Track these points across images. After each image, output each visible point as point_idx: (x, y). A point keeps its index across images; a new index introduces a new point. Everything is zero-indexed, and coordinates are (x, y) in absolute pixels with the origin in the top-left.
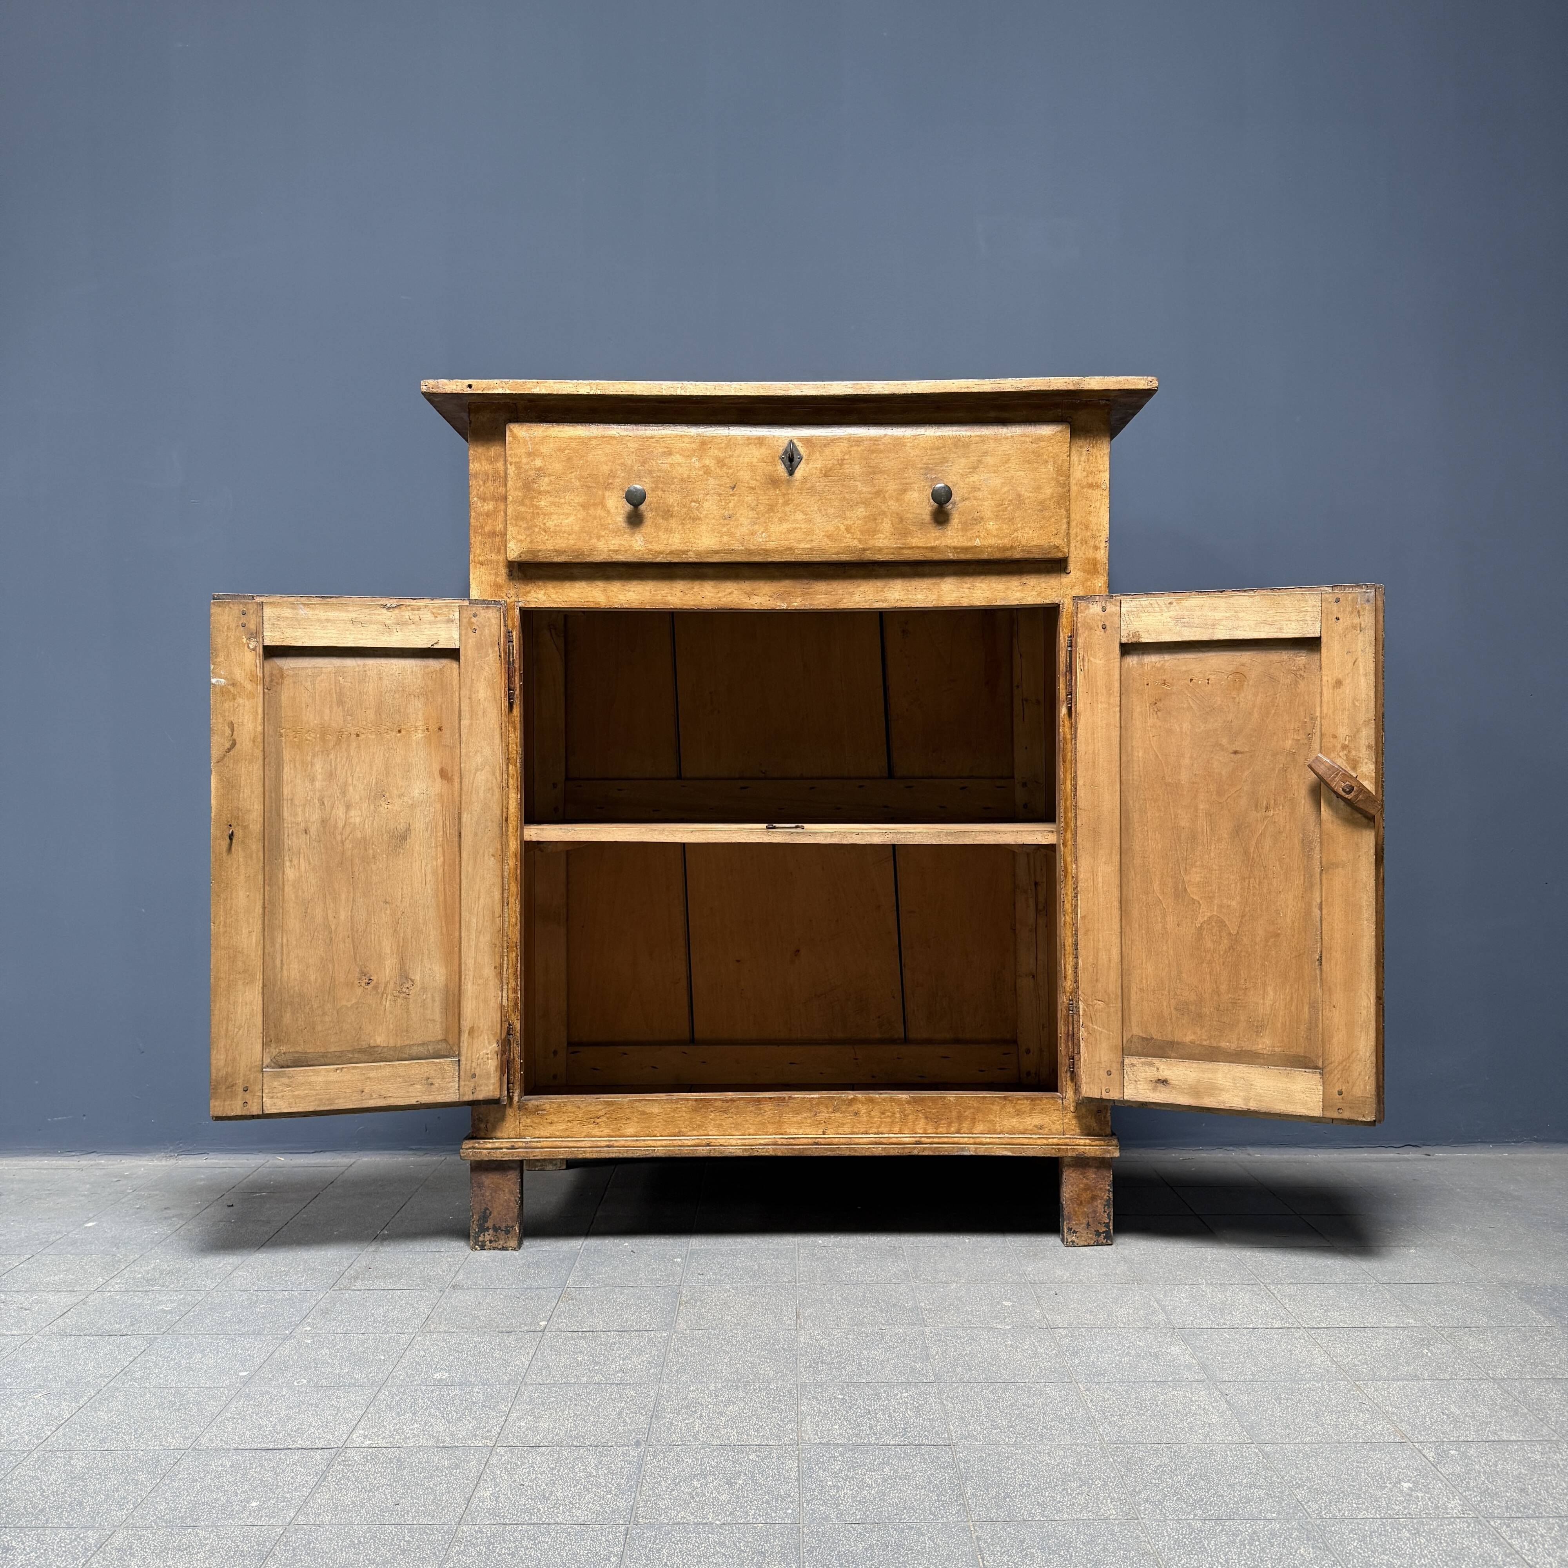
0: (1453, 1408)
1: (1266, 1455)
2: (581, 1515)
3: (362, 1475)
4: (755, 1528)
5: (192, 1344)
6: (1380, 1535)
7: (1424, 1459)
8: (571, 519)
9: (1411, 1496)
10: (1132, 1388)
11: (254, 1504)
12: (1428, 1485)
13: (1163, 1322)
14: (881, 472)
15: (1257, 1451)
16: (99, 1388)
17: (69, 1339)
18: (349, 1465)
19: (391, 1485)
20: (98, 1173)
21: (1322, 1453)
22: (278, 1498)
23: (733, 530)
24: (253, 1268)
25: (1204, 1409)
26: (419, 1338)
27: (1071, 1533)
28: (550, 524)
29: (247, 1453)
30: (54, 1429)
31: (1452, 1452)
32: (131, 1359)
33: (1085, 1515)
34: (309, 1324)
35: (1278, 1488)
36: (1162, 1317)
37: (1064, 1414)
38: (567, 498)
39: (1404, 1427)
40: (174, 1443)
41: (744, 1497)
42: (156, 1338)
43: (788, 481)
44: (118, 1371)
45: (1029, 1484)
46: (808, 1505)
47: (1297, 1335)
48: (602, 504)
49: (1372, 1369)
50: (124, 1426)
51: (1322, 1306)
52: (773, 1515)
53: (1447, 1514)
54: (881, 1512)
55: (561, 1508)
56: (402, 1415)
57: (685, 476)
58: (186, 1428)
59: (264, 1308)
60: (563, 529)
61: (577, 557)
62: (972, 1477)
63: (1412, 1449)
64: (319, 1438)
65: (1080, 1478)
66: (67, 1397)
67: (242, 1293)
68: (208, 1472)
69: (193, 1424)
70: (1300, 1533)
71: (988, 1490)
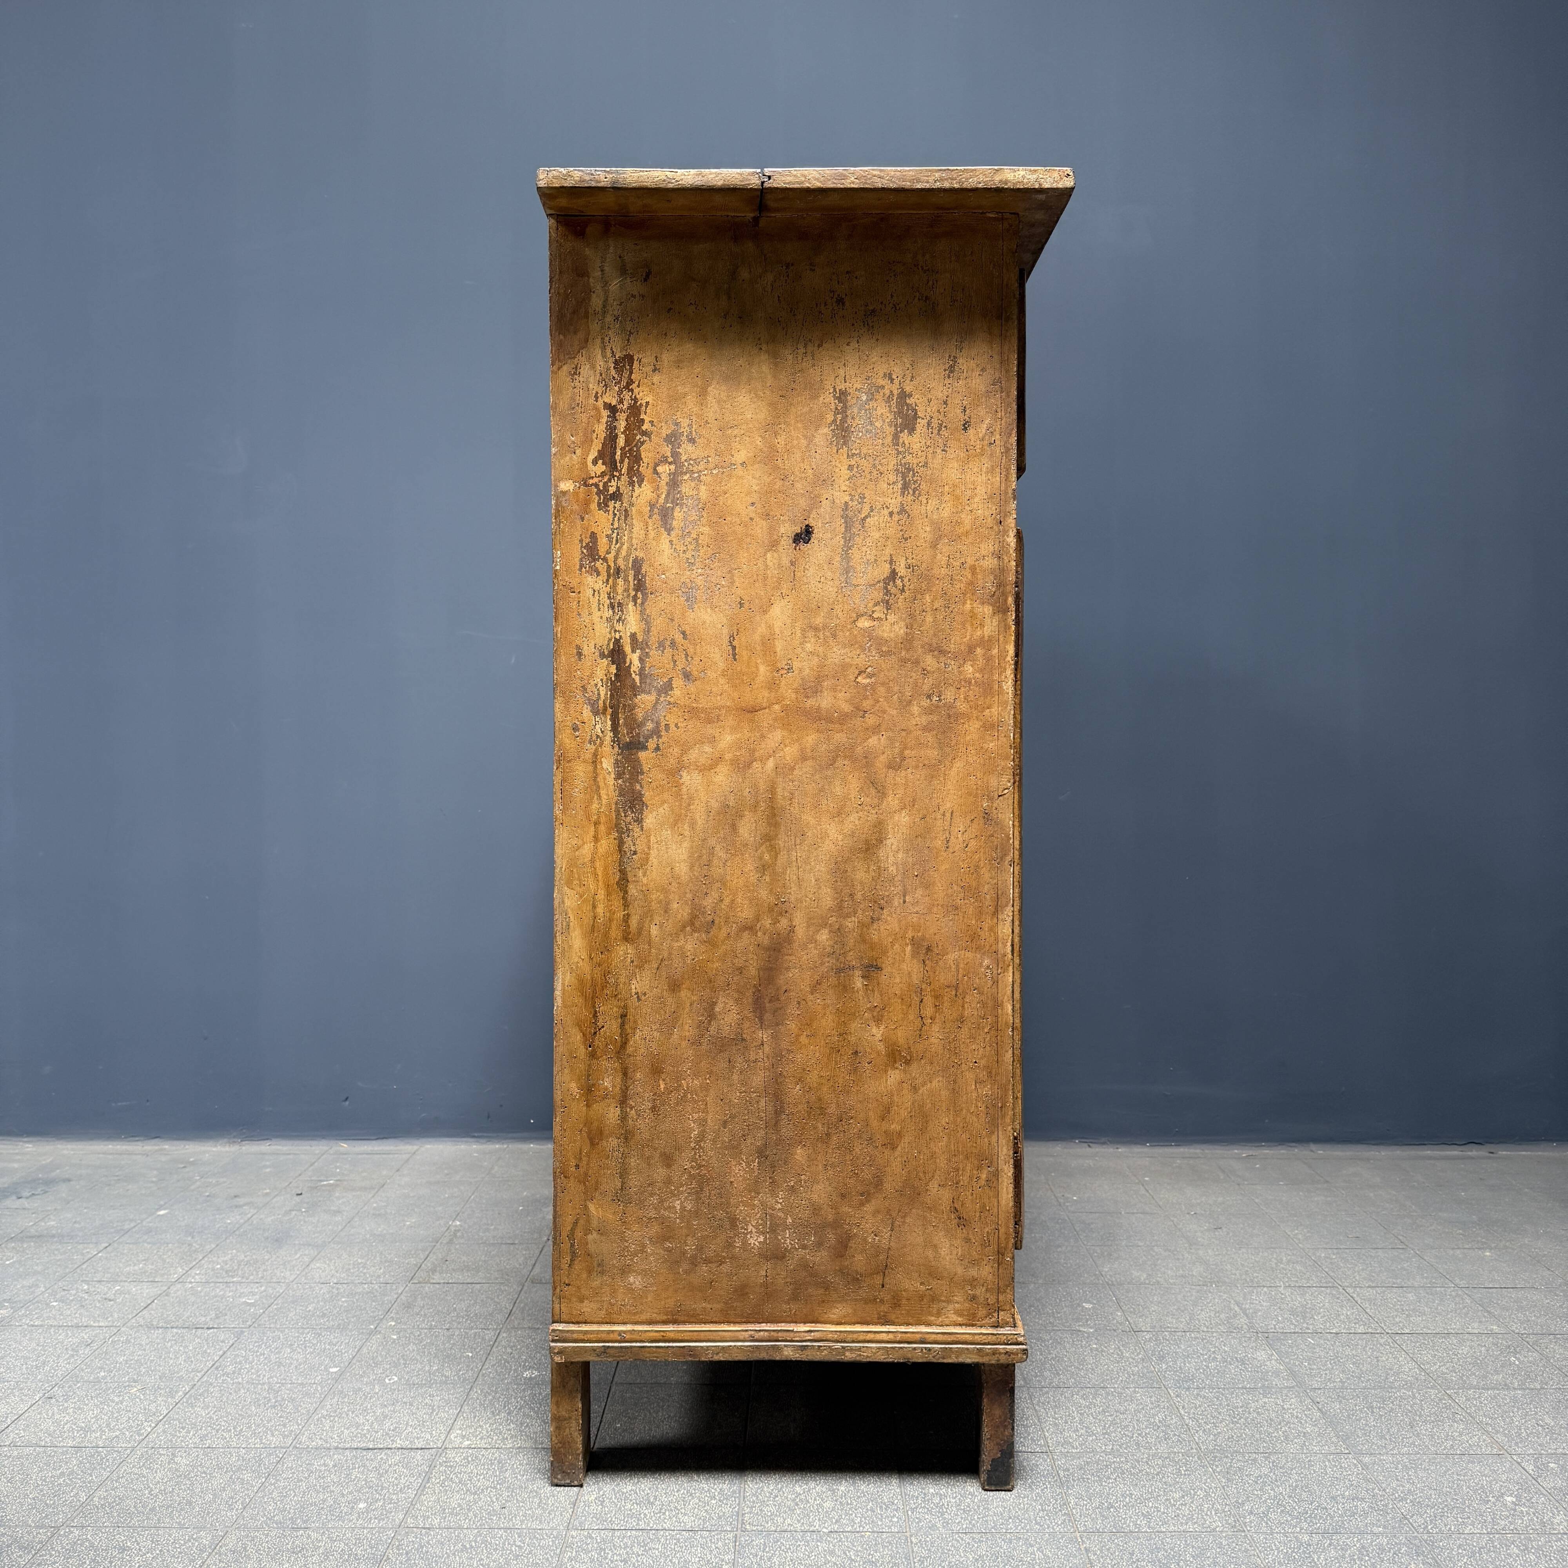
0: (1547, 1419)
1: (1365, 1467)
2: (688, 1521)
3: (466, 1477)
4: (862, 1537)
5: (279, 1338)
6: (1489, 1551)
7: (1524, 1472)
9: (1515, 1510)
10: (1223, 1394)
11: (362, 1505)
12: (1531, 1499)
13: (1245, 1326)
15: (1355, 1462)
16: (193, 1383)
17: (157, 1332)
18: (451, 1467)
19: (495, 1488)
20: (164, 1158)
21: (1421, 1464)
22: (384, 1499)
24: (330, 1260)
25: (1297, 1417)
26: (505, 1336)
27: (1179, 1547)
29: (347, 1452)
30: (153, 1425)
31: (1551, 1465)
32: (221, 1352)
33: (1191, 1527)
34: (392, 1319)
35: (1381, 1501)
36: (1244, 1320)
37: (1157, 1421)
39: (1500, 1438)
40: (275, 1441)
41: (848, 1505)
42: (242, 1332)
44: (210, 1366)
46: (912, 1514)
47: (1382, 1341)
49: (1461, 1377)
50: (223, 1423)
51: (1403, 1310)
52: (879, 1524)
55: (667, 1514)
56: (498, 1415)
58: (284, 1426)
59: (346, 1302)
62: (1073, 1486)
63: (1511, 1462)
64: (418, 1438)
65: (1181, 1488)
66: (162, 1392)
67: (323, 1285)
68: (312, 1472)
69: (290, 1421)
71: (1090, 1500)
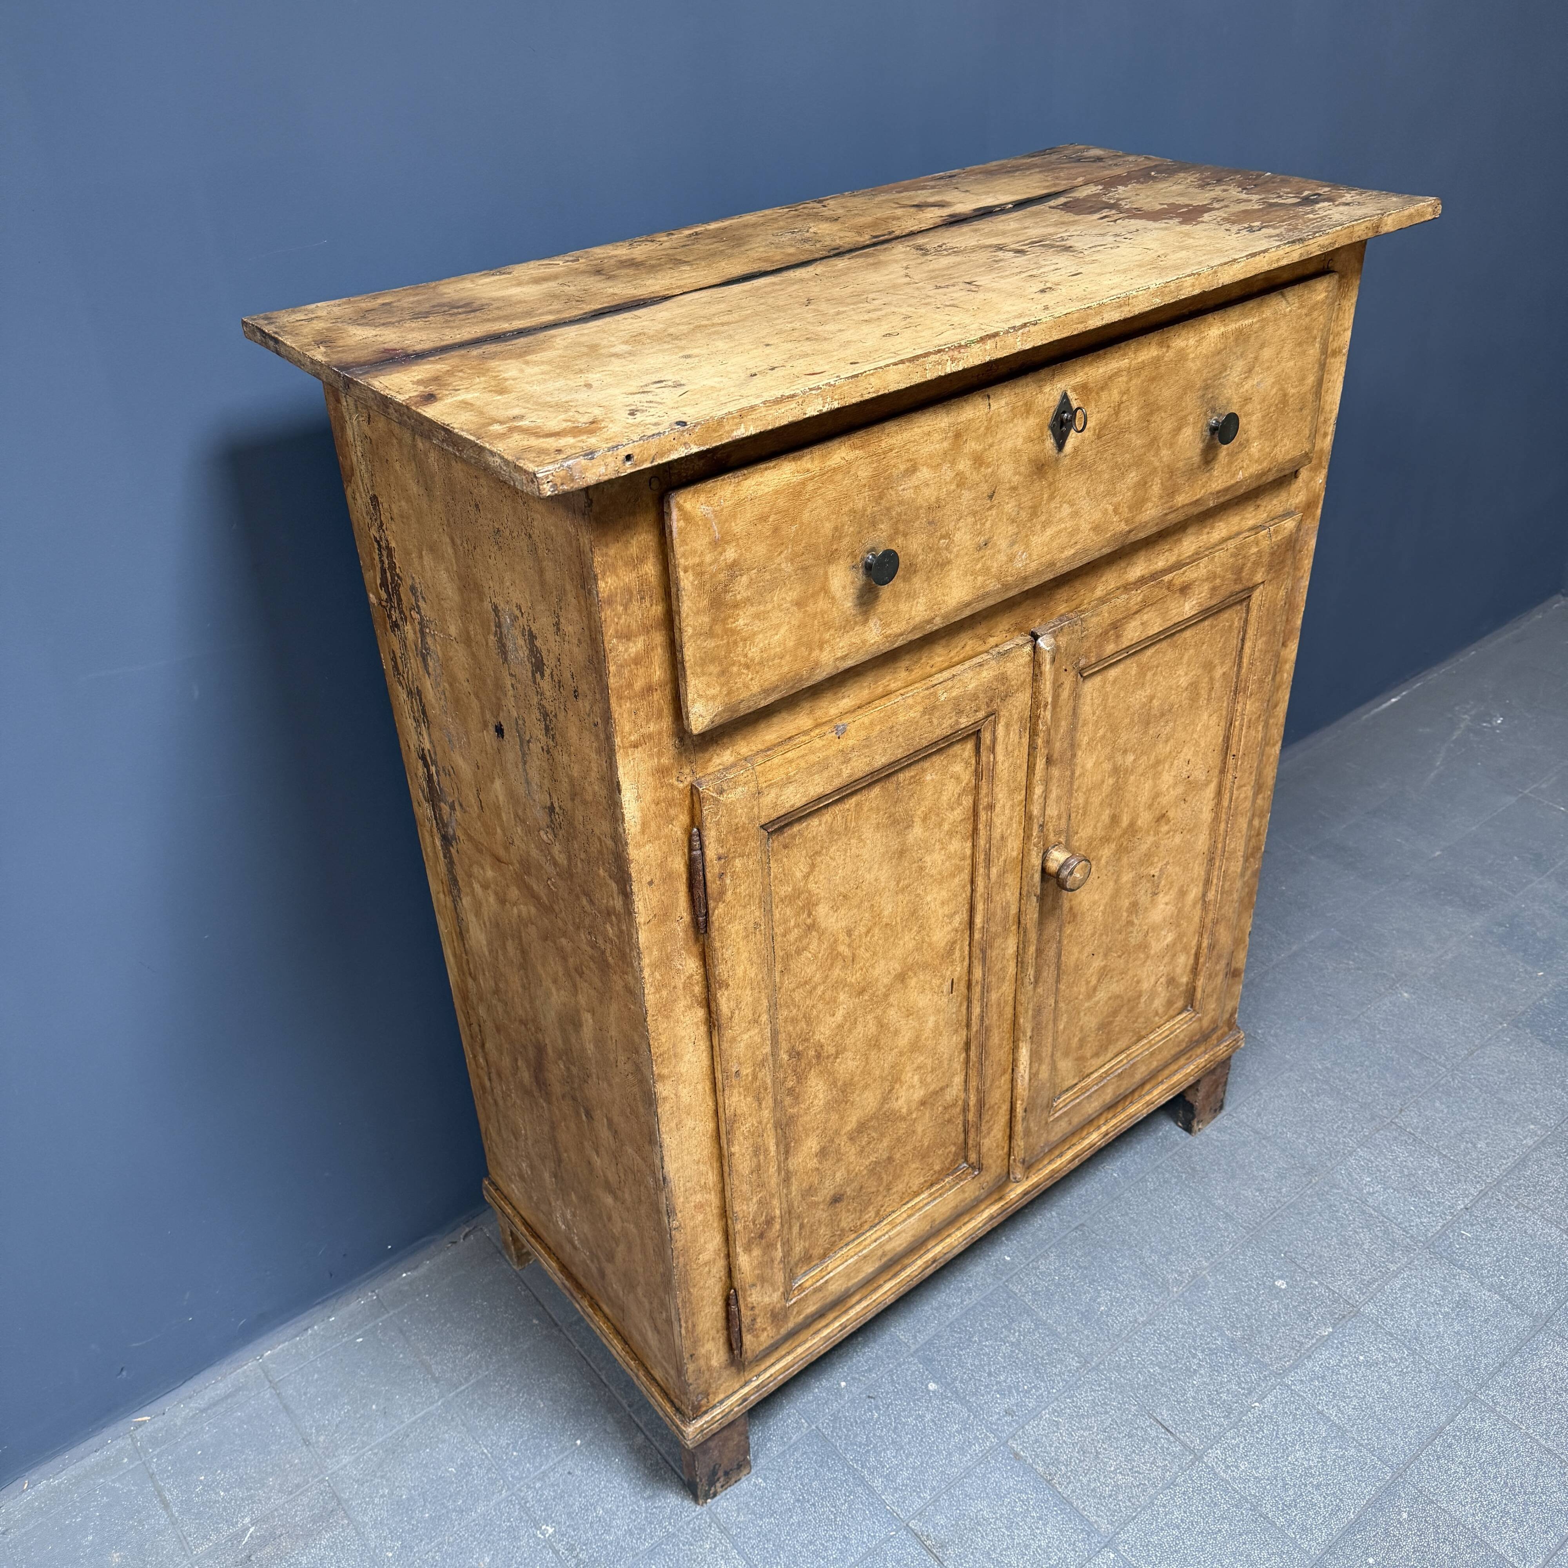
8: (783, 630)
14: (1159, 409)
23: (989, 562)
28: (754, 652)
38: (775, 599)
43: (1057, 460)
48: (825, 589)
57: (933, 499)
60: (773, 652)
61: (792, 687)
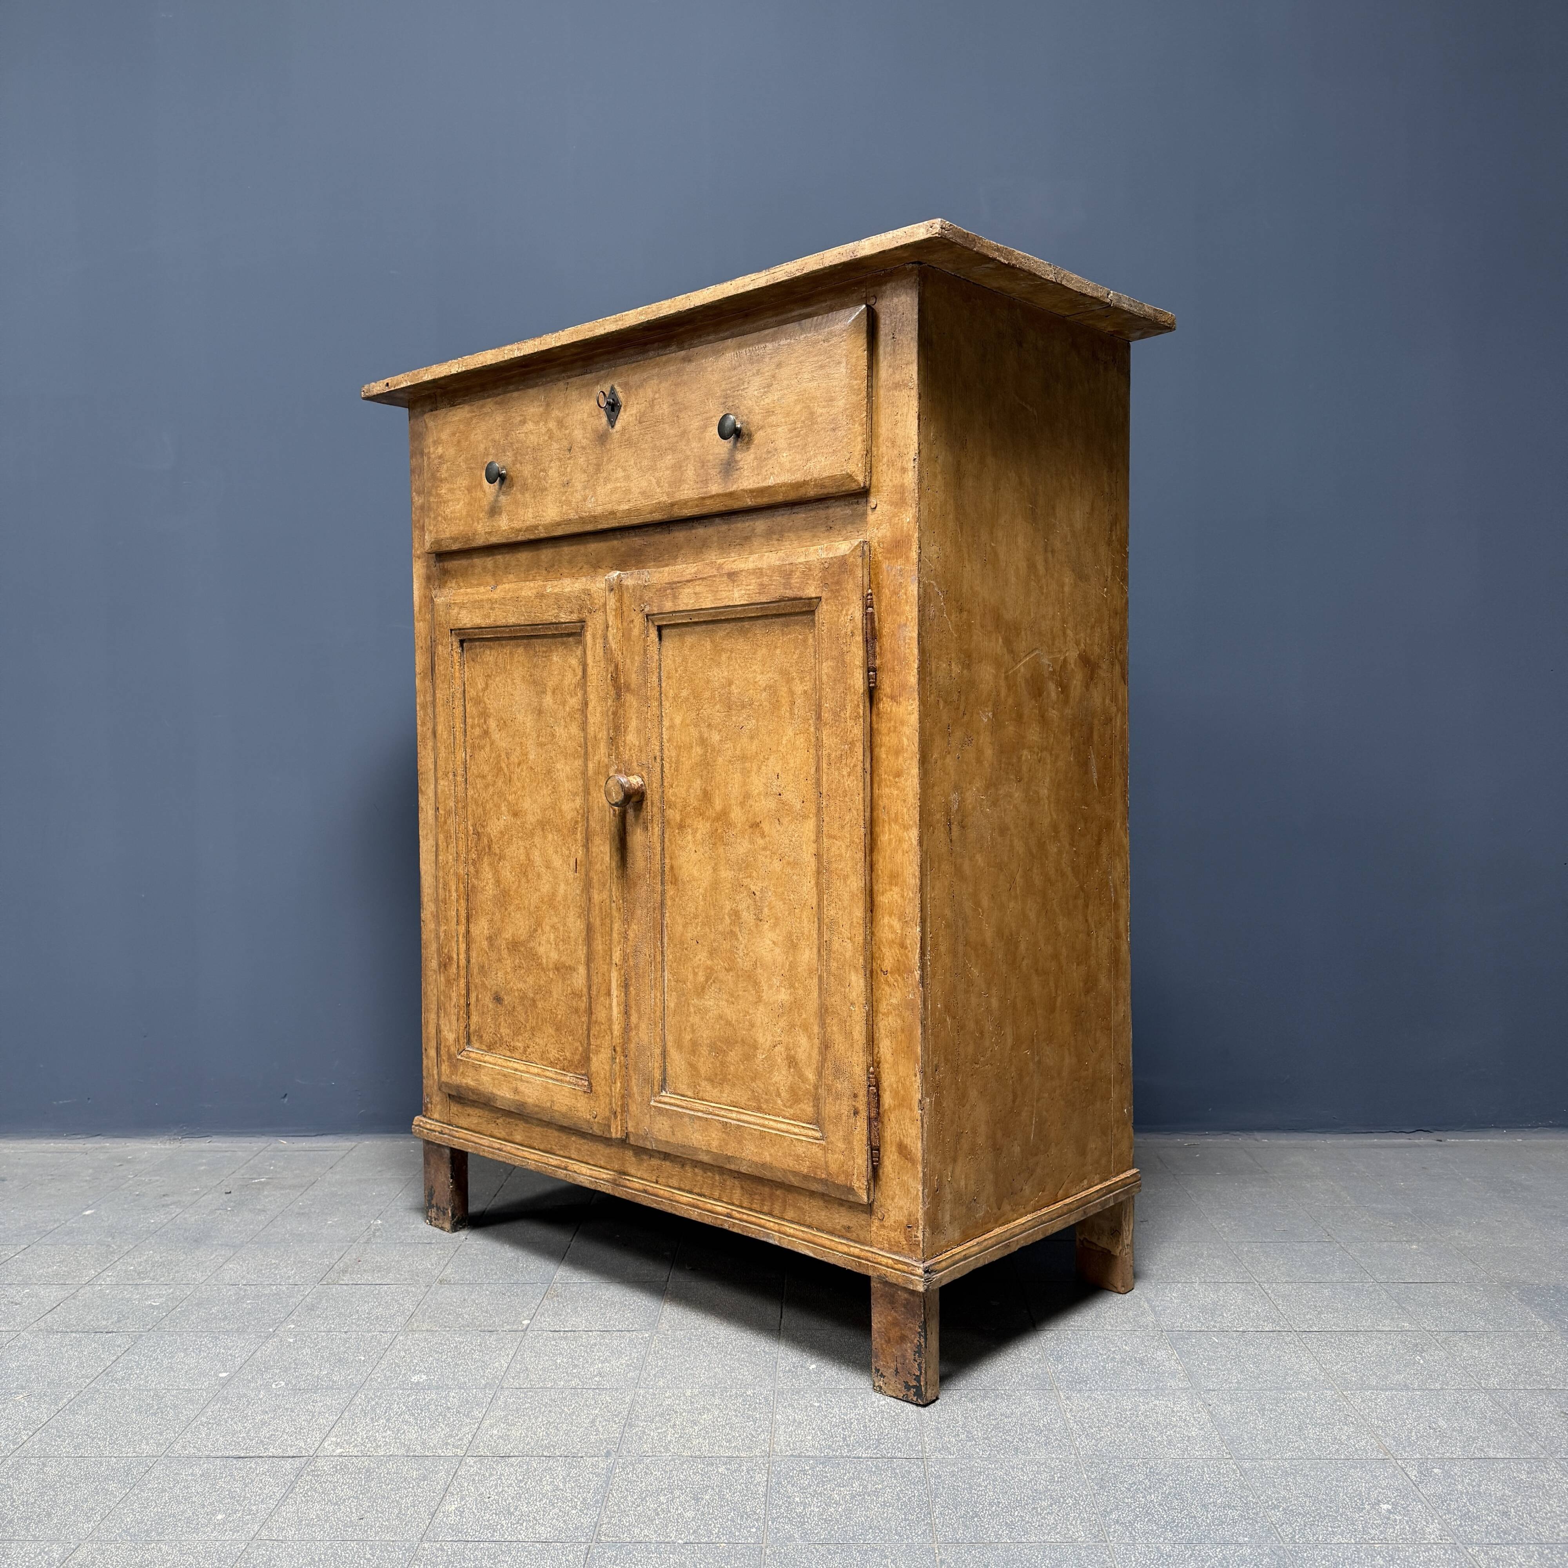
0: (1442, 1423)
1: (1244, 1472)
2: (544, 1532)
3: (328, 1486)
4: (717, 1548)
5: (176, 1343)
6: (1353, 1562)
7: (1406, 1478)
9: (1388, 1519)
10: (1114, 1397)
11: (220, 1517)
12: (1408, 1506)
13: (1151, 1324)
15: (1235, 1467)
16: (80, 1389)
17: (55, 1336)
18: (318, 1476)
19: (357, 1498)
20: (102, 1157)
21: (1302, 1470)
22: (244, 1510)
24: (244, 1261)
25: (1185, 1420)
26: (401, 1338)
27: (1037, 1557)
29: (218, 1461)
30: (31, 1433)
31: (1436, 1470)
32: (115, 1357)
33: (1053, 1538)
34: (293, 1321)
35: (1253, 1509)
36: (1151, 1318)
37: (1041, 1425)
39: (1389, 1441)
40: (146, 1449)
41: (709, 1514)
42: (141, 1336)
44: (100, 1372)
45: (999, 1502)
46: (773, 1523)
47: (1288, 1339)
49: (1361, 1378)
50: (100, 1432)
51: (1316, 1307)
52: (737, 1534)
53: (1425, 1539)
54: (846, 1531)
55: (524, 1524)
56: (377, 1421)
58: (161, 1434)
59: (251, 1303)
62: (941, 1494)
63: (1394, 1467)
64: (291, 1446)
65: (1051, 1496)
66: (47, 1399)
67: (231, 1287)
68: (178, 1482)
69: (168, 1429)
70: (1271, 1559)
71: (956, 1509)
